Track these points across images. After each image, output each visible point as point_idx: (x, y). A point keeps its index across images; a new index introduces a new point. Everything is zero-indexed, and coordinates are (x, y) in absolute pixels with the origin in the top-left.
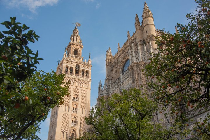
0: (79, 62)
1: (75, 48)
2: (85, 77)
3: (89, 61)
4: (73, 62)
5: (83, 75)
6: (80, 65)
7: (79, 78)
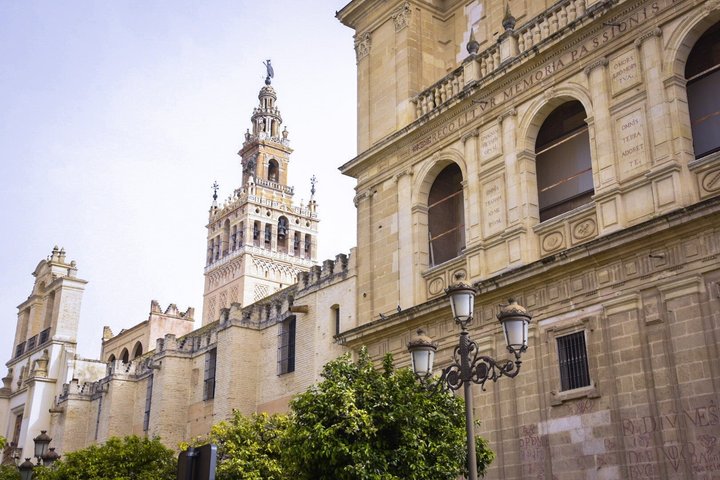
0: (286, 210)
1: (271, 157)
2: (302, 256)
3: (312, 206)
4: (272, 210)
5: (297, 248)
6: (289, 218)
7: (288, 259)
